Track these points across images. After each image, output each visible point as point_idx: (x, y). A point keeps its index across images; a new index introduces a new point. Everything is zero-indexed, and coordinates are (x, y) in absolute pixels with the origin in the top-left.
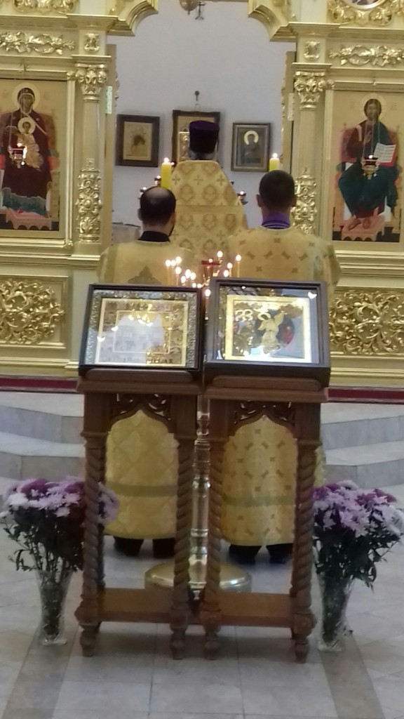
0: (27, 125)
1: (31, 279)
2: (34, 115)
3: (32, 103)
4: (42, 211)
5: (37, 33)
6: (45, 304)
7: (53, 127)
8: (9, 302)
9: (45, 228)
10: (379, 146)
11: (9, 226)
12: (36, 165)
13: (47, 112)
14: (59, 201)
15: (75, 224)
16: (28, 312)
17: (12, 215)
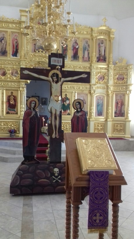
0: (12, 97)
1: (13, 122)
2: (13, 96)
3: (13, 94)
4: (15, 111)
5: (14, 83)
6: (16, 126)
7: (16, 98)
8: (9, 126)
9: (15, 114)
10: (67, 101)
11: (9, 113)
12: (14, 104)
13: (15, 95)
14: (17, 109)
15: (20, 113)
16: (13, 127)
17: (10, 112)
